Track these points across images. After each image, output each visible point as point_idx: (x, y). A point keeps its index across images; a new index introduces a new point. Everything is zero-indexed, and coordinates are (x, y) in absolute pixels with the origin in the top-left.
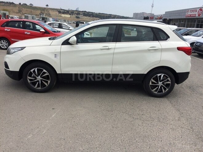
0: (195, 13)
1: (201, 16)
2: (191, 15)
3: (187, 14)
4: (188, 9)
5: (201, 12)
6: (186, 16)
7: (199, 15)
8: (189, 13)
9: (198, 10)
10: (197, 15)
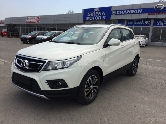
0: (34, 20)
1: (39, 22)
2: (31, 21)
3: (27, 21)
4: (28, 17)
5: (39, 19)
6: (27, 22)
7: (38, 22)
8: (29, 20)
9: (36, 18)
10: (36, 22)
